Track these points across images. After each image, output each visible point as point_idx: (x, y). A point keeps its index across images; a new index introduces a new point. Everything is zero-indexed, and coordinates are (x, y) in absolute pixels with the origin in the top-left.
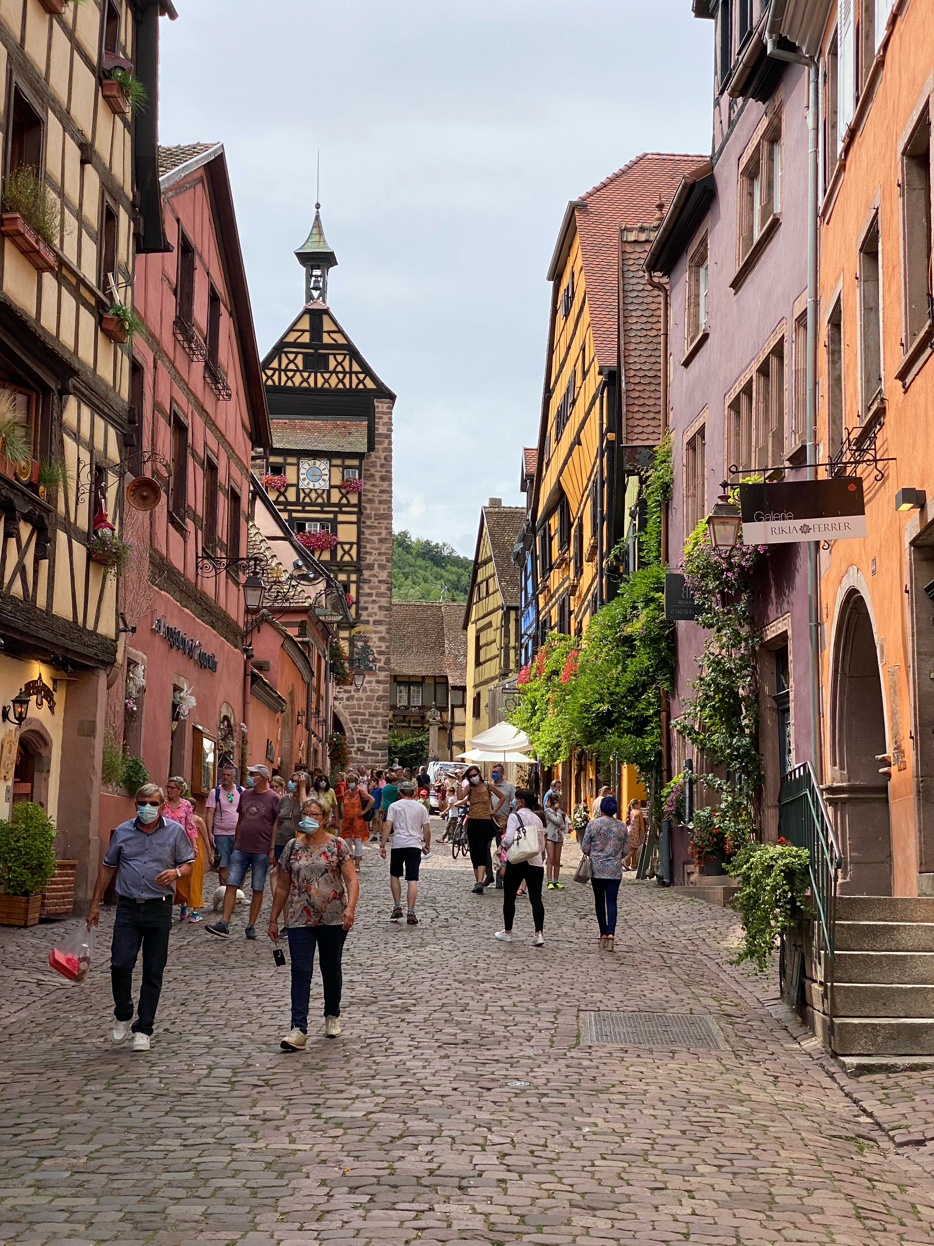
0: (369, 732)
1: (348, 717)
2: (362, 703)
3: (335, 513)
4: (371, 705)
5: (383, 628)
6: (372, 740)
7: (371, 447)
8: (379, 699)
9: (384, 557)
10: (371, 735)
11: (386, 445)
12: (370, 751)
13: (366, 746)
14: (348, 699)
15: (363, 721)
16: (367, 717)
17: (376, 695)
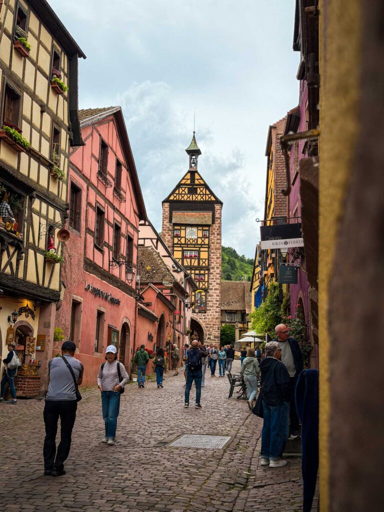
1: (205, 326)
2: (210, 320)
3: (200, 248)
4: (213, 321)
5: (218, 291)
6: (214, 335)
7: (213, 222)
8: (216, 319)
9: (218, 264)
10: (213, 332)
11: (219, 222)
12: (213, 338)
14: (205, 319)
15: (210, 327)
16: (212, 326)
17: (215, 317)
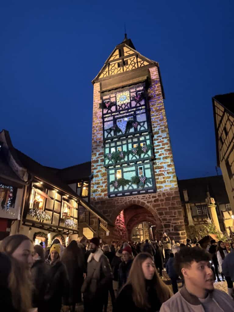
0: (171, 220)
1: (157, 212)
2: (164, 202)
3: (135, 112)
4: (169, 203)
5: (169, 160)
6: (174, 225)
9: (163, 127)
10: (172, 221)
12: (173, 232)
13: (171, 228)
14: (155, 201)
15: (166, 213)
16: (168, 211)
17: (172, 196)
